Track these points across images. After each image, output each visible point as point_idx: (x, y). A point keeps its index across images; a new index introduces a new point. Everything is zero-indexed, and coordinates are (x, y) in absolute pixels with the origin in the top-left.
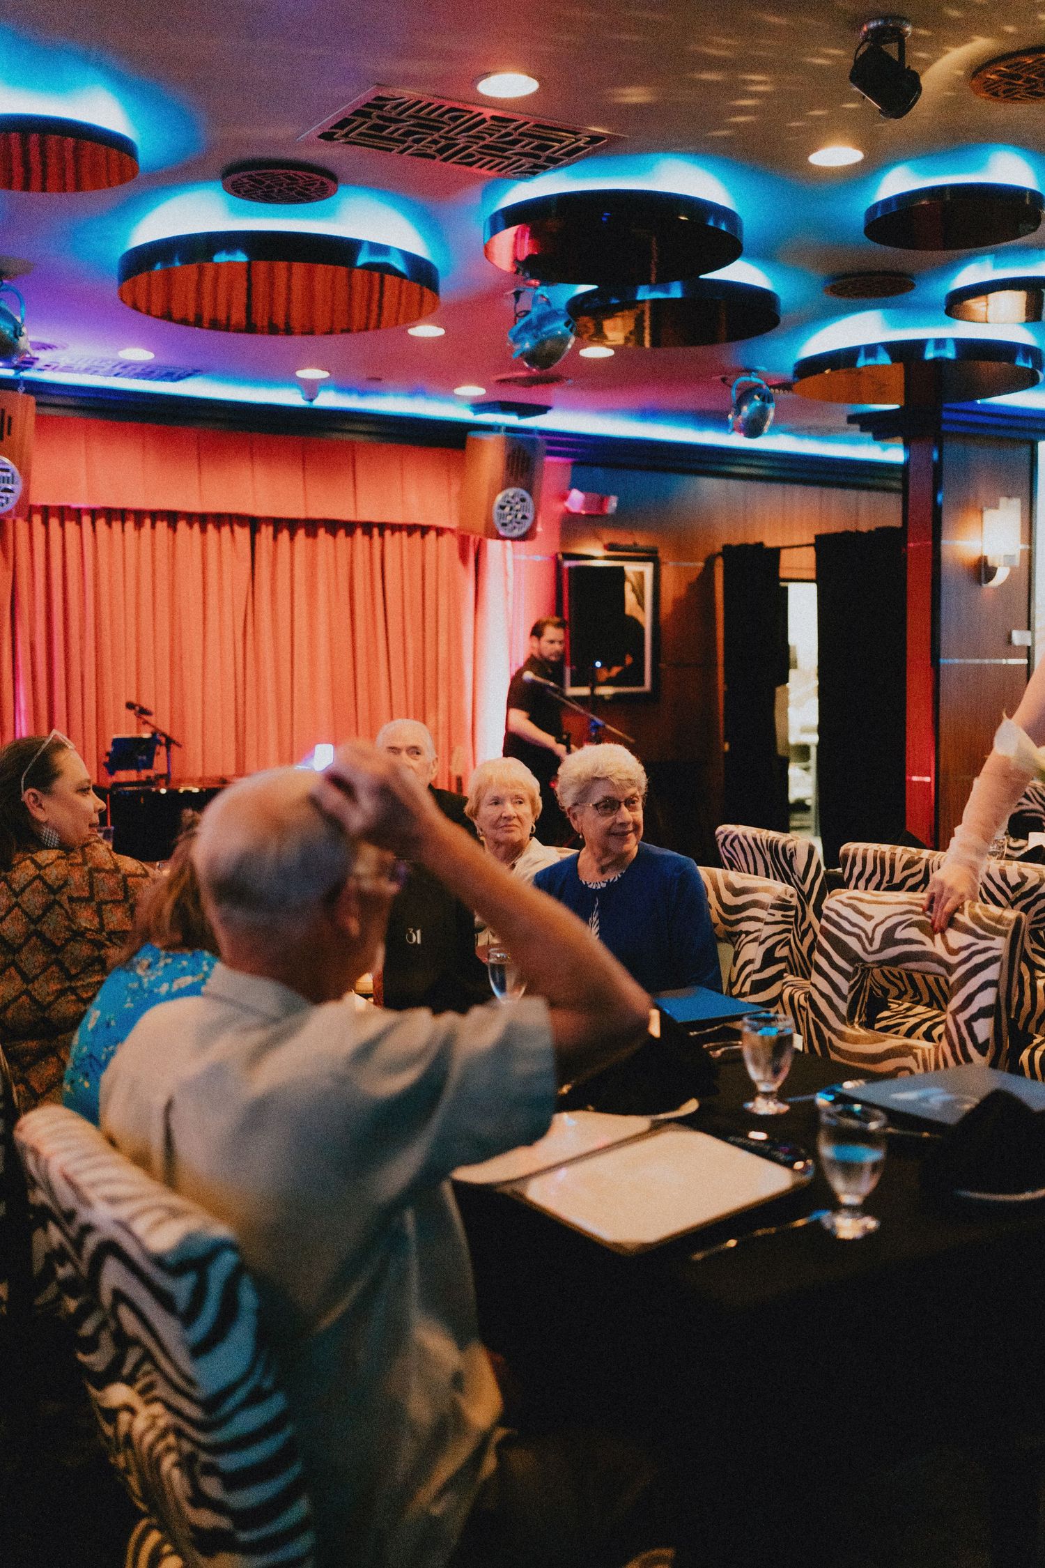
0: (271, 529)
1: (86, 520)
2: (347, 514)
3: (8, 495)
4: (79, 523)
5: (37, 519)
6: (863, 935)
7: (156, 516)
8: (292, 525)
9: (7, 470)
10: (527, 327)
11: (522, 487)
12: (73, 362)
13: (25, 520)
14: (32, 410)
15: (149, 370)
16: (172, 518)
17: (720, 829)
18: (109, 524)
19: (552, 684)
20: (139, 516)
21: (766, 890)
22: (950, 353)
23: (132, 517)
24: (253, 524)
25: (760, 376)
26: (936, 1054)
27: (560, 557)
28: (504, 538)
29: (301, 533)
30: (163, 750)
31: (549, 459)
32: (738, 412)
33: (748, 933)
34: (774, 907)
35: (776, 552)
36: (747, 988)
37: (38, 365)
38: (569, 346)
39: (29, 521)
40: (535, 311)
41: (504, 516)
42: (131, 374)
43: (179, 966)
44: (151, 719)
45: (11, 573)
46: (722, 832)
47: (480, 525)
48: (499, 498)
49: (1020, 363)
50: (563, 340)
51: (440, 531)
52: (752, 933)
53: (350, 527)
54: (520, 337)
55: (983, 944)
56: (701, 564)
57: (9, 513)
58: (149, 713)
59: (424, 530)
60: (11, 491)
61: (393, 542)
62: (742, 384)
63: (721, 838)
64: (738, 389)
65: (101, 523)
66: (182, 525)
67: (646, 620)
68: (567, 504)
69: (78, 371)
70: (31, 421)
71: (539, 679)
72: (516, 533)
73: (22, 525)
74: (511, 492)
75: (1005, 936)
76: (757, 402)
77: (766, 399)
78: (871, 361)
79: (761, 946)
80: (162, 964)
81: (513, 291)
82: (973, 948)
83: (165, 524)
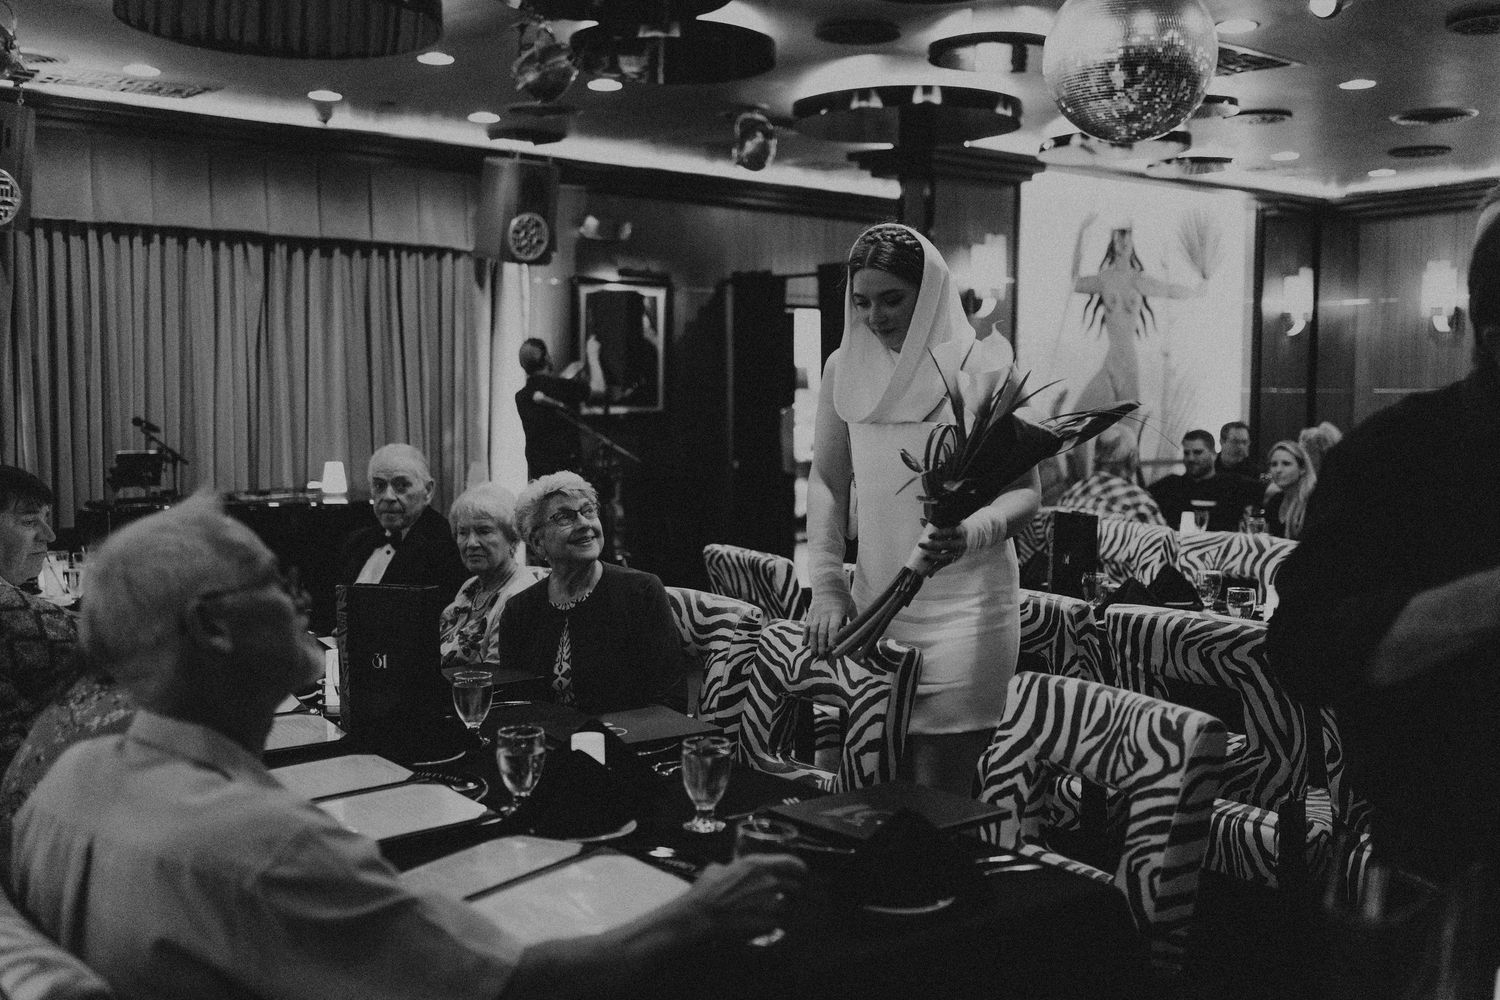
0: (284, 249)
1: (92, 235)
2: (363, 234)
3: (7, 208)
4: (85, 237)
5: (39, 233)
6: (786, 665)
7: (165, 232)
8: (307, 244)
9: (6, 183)
10: (530, 60)
11: (539, 213)
12: (76, 76)
13: (27, 233)
14: (32, 123)
15: (156, 86)
16: (183, 234)
17: (708, 548)
18: (116, 240)
19: (561, 405)
20: (147, 232)
21: (734, 611)
22: (936, 98)
23: (141, 233)
24: (266, 242)
25: (763, 112)
26: (833, 784)
27: (575, 281)
28: (520, 262)
29: (316, 252)
30: (170, 467)
31: (562, 186)
32: (742, 147)
33: (717, 652)
34: (741, 627)
35: (782, 280)
36: (714, 704)
37: (38, 77)
38: (573, 79)
39: (31, 233)
40: (539, 44)
41: (520, 240)
42: (140, 88)
43: (113, 700)
44: (161, 437)
45: (10, 287)
46: (709, 552)
47: (496, 248)
48: (514, 222)
49: (1000, 110)
50: (566, 73)
51: (457, 254)
52: (721, 651)
53: (366, 248)
54: (524, 69)
55: (876, 678)
56: (711, 291)
57: (7, 226)
58: (156, 430)
59: (441, 252)
60: (10, 204)
61: (408, 263)
62: (745, 120)
63: (708, 557)
64: (742, 125)
65: (108, 239)
66: (193, 242)
67: (659, 341)
68: (582, 230)
69: (82, 84)
70: (31, 133)
71: (550, 400)
72: (531, 257)
73: (23, 239)
74: (526, 217)
75: (895, 672)
76: (759, 138)
77: (768, 135)
78: (864, 104)
79: (728, 665)
80: (95, 697)
81: (517, 24)
82: (869, 682)
83: (175, 241)
